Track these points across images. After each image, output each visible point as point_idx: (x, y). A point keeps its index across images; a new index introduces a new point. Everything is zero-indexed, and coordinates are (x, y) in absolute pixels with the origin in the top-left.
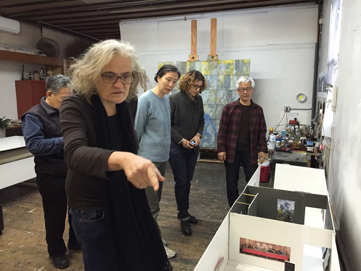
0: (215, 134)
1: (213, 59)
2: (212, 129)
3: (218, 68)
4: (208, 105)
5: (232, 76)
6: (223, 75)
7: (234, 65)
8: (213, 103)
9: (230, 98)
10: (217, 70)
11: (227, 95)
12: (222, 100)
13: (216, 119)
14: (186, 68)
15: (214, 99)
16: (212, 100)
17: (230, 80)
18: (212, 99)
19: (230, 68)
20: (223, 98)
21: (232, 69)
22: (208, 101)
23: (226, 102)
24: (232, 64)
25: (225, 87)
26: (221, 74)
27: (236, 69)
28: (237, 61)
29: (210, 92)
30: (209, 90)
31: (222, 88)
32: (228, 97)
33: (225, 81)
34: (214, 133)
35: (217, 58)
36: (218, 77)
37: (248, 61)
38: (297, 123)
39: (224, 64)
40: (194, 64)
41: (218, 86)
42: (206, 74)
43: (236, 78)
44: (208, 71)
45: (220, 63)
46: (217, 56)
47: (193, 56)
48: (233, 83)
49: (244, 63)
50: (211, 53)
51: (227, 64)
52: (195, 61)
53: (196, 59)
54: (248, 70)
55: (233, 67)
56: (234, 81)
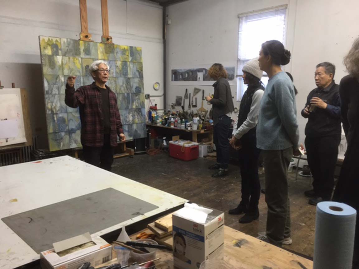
1: (107, 42)
3: (115, 52)
5: (128, 63)
6: (120, 61)
7: (129, 51)
9: (128, 87)
10: (114, 56)
12: (122, 89)
14: (79, 49)
15: (114, 88)
17: (127, 66)
19: (126, 54)
20: (122, 86)
21: (128, 56)
23: (125, 90)
24: (127, 50)
25: (123, 74)
26: (119, 60)
27: (131, 56)
28: (131, 47)
31: (121, 75)
32: (127, 84)
33: (123, 68)
35: (111, 41)
36: (116, 63)
37: (140, 48)
38: (157, 108)
39: (120, 49)
40: (89, 44)
41: (116, 73)
42: (103, 57)
43: (132, 66)
44: (105, 54)
45: (116, 48)
46: (111, 38)
47: (87, 35)
48: (130, 71)
49: (137, 51)
50: (104, 35)
51: (122, 49)
52: (89, 41)
53: (89, 38)
54: (141, 58)
55: (128, 53)
56: (130, 69)
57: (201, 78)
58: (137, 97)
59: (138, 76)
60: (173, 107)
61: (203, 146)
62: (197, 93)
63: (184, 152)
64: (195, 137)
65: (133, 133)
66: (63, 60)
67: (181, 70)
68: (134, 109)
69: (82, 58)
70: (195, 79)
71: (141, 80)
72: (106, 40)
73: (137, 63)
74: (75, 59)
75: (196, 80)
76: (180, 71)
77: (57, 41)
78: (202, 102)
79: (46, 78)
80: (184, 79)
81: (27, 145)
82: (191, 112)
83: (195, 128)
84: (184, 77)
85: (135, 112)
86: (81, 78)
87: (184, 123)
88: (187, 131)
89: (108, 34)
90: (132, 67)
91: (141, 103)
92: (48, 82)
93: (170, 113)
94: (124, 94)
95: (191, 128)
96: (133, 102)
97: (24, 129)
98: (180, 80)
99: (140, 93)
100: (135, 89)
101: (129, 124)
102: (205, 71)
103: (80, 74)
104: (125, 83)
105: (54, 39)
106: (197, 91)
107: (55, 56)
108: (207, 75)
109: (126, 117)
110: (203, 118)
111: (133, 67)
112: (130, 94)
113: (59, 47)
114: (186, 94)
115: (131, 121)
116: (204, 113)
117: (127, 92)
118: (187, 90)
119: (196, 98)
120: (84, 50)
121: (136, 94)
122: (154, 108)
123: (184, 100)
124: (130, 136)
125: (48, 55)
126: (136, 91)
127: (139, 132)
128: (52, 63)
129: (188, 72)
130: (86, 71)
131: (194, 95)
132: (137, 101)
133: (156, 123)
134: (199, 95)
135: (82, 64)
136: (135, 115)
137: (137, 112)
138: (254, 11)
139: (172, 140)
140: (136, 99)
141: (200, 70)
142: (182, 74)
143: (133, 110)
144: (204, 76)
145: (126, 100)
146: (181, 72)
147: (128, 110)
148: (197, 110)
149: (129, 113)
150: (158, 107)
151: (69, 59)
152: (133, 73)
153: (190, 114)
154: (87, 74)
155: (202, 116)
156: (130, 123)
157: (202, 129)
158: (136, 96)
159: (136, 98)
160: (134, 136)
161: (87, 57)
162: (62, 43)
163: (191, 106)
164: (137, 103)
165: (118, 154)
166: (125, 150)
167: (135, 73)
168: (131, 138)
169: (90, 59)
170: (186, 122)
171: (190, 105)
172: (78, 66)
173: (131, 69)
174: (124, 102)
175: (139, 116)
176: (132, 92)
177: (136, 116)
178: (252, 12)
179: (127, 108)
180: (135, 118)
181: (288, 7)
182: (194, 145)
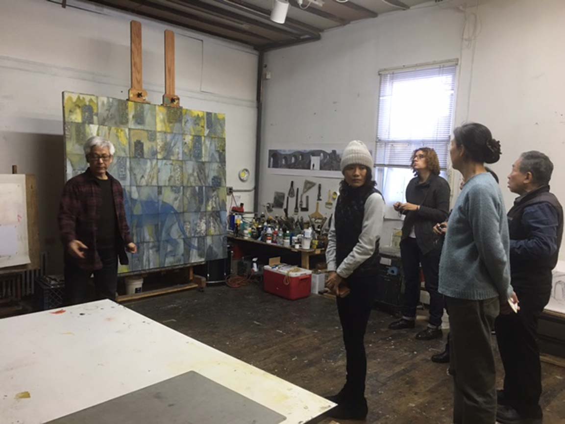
0: (184, 239)
1: (172, 105)
2: (179, 230)
3: (183, 120)
4: (169, 188)
5: (203, 138)
6: (191, 135)
7: (205, 120)
8: (178, 183)
9: (202, 176)
10: (181, 126)
11: (198, 170)
12: (192, 179)
13: (183, 212)
14: (127, 114)
15: (180, 177)
16: (176, 179)
17: (201, 144)
18: (177, 176)
19: (200, 125)
20: (192, 175)
21: (203, 127)
22: (169, 180)
23: (197, 182)
24: (203, 118)
25: (194, 156)
26: (188, 133)
27: (208, 127)
28: (209, 114)
29: (172, 164)
30: (170, 159)
31: (190, 157)
32: (199, 173)
33: (194, 146)
34: (182, 237)
35: (178, 103)
36: (183, 137)
37: (223, 116)
38: (243, 210)
39: (192, 116)
40: (142, 108)
41: (184, 153)
42: (164, 129)
43: (209, 143)
44: (167, 124)
45: (186, 114)
46: (178, 99)
47: (140, 92)
48: (206, 151)
49: (218, 119)
50: (167, 93)
51: (195, 117)
52: (143, 103)
53: (144, 98)
54: (223, 131)
55: (204, 123)
56: (206, 147)
57: (317, 166)
58: (215, 193)
59: (218, 160)
60: (269, 209)
61: (318, 276)
62: (310, 188)
63: (289, 285)
64: (306, 261)
65: (206, 251)
66: (100, 132)
67: (284, 151)
68: (209, 211)
69: (130, 129)
70: (307, 166)
71: (222, 166)
72: (170, 101)
73: (216, 139)
74: (120, 131)
75: (309, 168)
76: (283, 153)
77: (91, 100)
78: (318, 203)
79: (70, 160)
80: (289, 166)
81: (30, 268)
82: (299, 218)
83: (306, 246)
84: (289, 163)
85: (210, 218)
86: (126, 161)
87: (289, 238)
88: (293, 250)
89: (174, 92)
90: (208, 146)
91: (221, 204)
92: (72, 165)
93: (264, 218)
94: (194, 187)
95: (300, 246)
96: (208, 200)
97: (27, 242)
98: (281, 167)
99: (220, 187)
100: (213, 179)
101: (200, 237)
102: (324, 155)
103: (126, 154)
104: (196, 170)
105: (87, 98)
106: (308, 185)
107: (87, 125)
108: (325, 161)
109: (196, 224)
110: (319, 230)
111: (211, 144)
112: (204, 188)
113: (95, 111)
114: (292, 190)
115: (202, 232)
116: (320, 221)
117: (200, 184)
118: (292, 183)
119: (307, 197)
120: (133, 117)
121: (214, 188)
122: (239, 210)
123: (288, 198)
124: (201, 256)
125: (75, 123)
126: (213, 183)
127: (215, 249)
128: (82, 136)
129: (296, 155)
130: (136, 150)
131: (304, 192)
132: (214, 199)
133: (243, 236)
134: (313, 193)
135: (130, 138)
136: (210, 222)
137: (213, 217)
138: (404, 66)
139: (268, 264)
140: (213, 197)
141: (315, 153)
142: (286, 157)
143: (207, 213)
144: (321, 161)
145: (197, 198)
146: (284, 155)
147: (200, 213)
148: (309, 216)
149: (201, 219)
150: (246, 209)
151: (110, 130)
152: (210, 155)
153: (298, 221)
154: (137, 155)
155: (316, 225)
156: (202, 235)
157: (318, 247)
158: (214, 191)
159: (213, 195)
160: (207, 256)
161: (140, 127)
162: (100, 104)
163: (299, 209)
164: (214, 203)
165: (179, 285)
166: (191, 278)
167: (213, 154)
168: (203, 260)
169: (143, 131)
170: (292, 235)
171: (296, 208)
172: (124, 141)
173: (208, 147)
174: (193, 201)
175: (216, 224)
176: (207, 185)
177: (212, 224)
178: (402, 68)
179: (198, 211)
180: (210, 226)
181: (459, 63)
182: (305, 274)
